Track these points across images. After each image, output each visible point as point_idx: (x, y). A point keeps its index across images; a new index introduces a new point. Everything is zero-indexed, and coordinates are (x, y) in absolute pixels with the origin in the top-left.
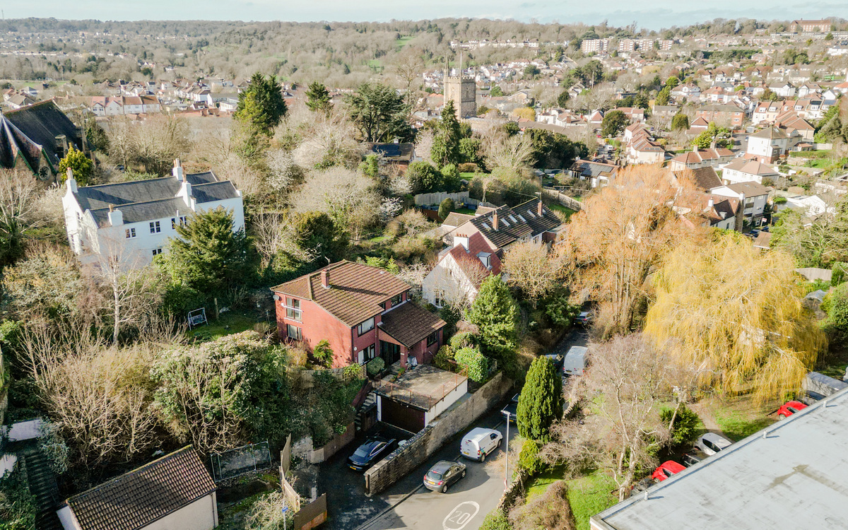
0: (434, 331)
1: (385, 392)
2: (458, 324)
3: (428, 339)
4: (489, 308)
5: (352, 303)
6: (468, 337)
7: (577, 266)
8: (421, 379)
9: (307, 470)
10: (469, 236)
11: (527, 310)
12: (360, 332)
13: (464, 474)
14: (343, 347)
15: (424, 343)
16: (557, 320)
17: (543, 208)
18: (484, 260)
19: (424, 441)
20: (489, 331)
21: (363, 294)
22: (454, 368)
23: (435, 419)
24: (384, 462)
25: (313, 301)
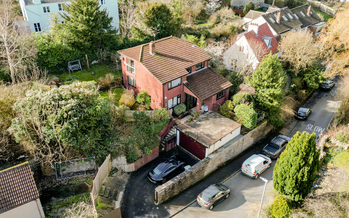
0: (222, 90)
1: (183, 128)
2: (241, 86)
3: (217, 95)
4: (265, 77)
5: (168, 66)
6: (246, 96)
7: (336, 50)
8: (208, 122)
9: (121, 177)
10: (259, 25)
11: (291, 76)
12: (170, 87)
13: (227, 196)
14: (157, 95)
15: (214, 97)
16: (311, 84)
17: (311, 10)
18: (267, 42)
19: (203, 167)
20: (262, 93)
21: (177, 61)
22: (232, 117)
23: (213, 153)
24: (170, 183)
25: (140, 63)
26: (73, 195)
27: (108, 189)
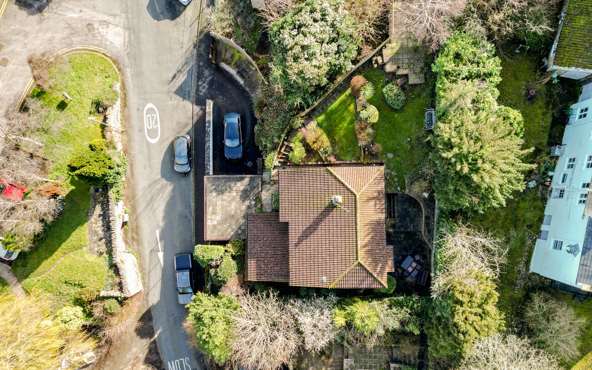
26: (261, 38)
27: (250, 71)
